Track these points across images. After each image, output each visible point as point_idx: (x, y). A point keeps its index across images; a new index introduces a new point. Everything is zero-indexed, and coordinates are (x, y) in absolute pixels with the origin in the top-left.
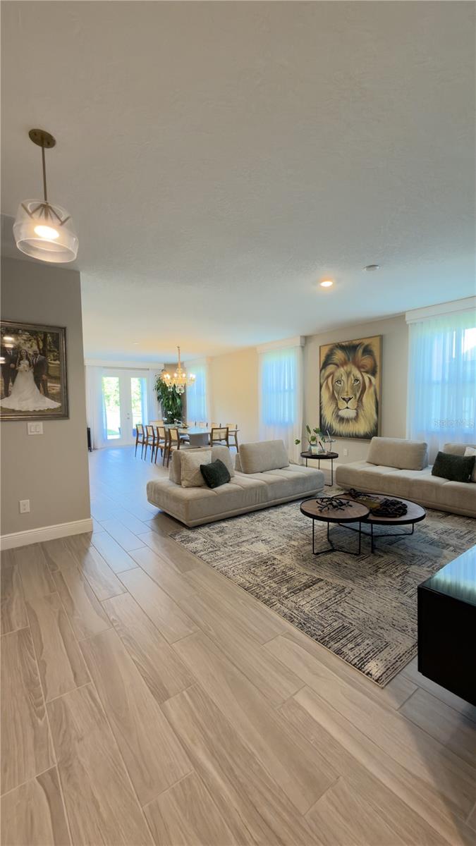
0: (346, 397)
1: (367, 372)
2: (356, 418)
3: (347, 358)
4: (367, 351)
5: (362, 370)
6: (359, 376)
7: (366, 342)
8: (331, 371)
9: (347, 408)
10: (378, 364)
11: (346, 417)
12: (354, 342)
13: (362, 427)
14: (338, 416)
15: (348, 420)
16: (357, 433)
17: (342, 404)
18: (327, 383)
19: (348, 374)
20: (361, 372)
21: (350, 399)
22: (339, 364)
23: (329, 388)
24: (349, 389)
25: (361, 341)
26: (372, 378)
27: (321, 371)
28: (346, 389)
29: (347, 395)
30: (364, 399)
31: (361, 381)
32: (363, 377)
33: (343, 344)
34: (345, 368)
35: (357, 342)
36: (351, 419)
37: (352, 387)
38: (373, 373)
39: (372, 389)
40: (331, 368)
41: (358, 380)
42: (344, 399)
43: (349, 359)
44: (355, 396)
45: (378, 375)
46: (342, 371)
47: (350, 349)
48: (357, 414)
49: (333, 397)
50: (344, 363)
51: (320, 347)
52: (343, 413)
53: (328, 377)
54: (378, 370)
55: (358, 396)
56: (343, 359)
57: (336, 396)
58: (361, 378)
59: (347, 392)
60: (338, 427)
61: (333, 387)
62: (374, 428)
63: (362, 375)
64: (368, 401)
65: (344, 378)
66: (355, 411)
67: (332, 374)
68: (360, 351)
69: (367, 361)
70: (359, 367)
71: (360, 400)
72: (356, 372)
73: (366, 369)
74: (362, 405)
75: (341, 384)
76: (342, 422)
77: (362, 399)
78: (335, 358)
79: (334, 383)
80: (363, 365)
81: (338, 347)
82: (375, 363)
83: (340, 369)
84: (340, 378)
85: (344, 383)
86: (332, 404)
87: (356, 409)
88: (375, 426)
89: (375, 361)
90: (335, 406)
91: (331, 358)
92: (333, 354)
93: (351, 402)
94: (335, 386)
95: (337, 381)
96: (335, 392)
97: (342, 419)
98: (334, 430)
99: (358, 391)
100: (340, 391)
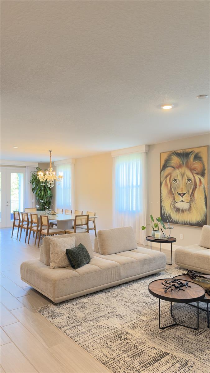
0: (181, 193)
1: (197, 174)
2: (190, 209)
3: (181, 163)
4: (197, 157)
5: (194, 172)
6: (191, 177)
7: (197, 151)
8: (169, 172)
9: (182, 201)
10: (206, 167)
11: (181, 208)
12: (187, 150)
13: (195, 217)
14: (175, 207)
15: (183, 211)
16: (190, 222)
17: (178, 198)
18: (166, 180)
19: (183, 175)
20: (193, 173)
21: (184, 194)
22: (175, 167)
23: (167, 185)
24: (183, 187)
25: (193, 150)
26: (202, 178)
27: (161, 172)
28: (181, 187)
29: (182, 191)
30: (196, 194)
31: (193, 181)
32: (194, 178)
33: (179, 151)
34: (180, 170)
35: (190, 150)
36: (186, 210)
37: (186, 185)
38: (203, 174)
40: (168, 170)
41: (190, 180)
42: (179, 194)
43: (183, 163)
44: (189, 192)
45: (206, 176)
46: (178, 172)
47: (184, 155)
48: (190, 206)
49: (171, 192)
50: (179, 167)
51: (160, 153)
52: (179, 205)
53: (166, 177)
54: (206, 172)
55: (191, 191)
56: (178, 163)
57: (173, 191)
58: (192, 179)
60: (175, 216)
61: (171, 184)
62: (203, 217)
63: (194, 176)
64: (199, 196)
65: (179, 178)
67: (170, 174)
68: (192, 157)
69: (197, 165)
70: (191, 170)
71: (192, 195)
72: (189, 174)
73: (197, 171)
74: (194, 199)
75: (177, 182)
76: (178, 212)
77: (194, 195)
78: (172, 162)
79: (171, 182)
80: (195, 168)
81: (174, 154)
82: (204, 167)
83: (176, 171)
84: (176, 178)
85: (179, 181)
86: (170, 197)
87: (189, 202)
88: (205, 216)
89: (203, 165)
90: (172, 199)
91: (169, 162)
92: (170, 159)
93: (185, 197)
94: (172, 184)
95: (174, 180)
96: (172, 189)
97: (178, 210)
98: (172, 219)
99: (191, 188)
100: (176, 188)
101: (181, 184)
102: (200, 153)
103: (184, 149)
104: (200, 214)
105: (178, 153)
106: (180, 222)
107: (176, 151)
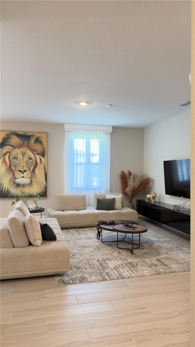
0: (21, 170)
1: (38, 154)
2: (31, 184)
3: (22, 143)
4: (38, 140)
5: (35, 152)
6: (32, 156)
7: (37, 135)
8: (8, 150)
9: (23, 177)
10: (46, 150)
11: (22, 183)
12: (28, 133)
13: (35, 190)
14: (14, 183)
15: (23, 186)
17: (18, 175)
18: (4, 158)
19: (24, 154)
20: (34, 154)
21: (25, 171)
23: (6, 162)
24: (24, 165)
25: (34, 133)
26: (42, 159)
28: (22, 165)
29: (23, 168)
30: (37, 171)
31: (34, 160)
32: (35, 157)
33: (19, 133)
34: (21, 149)
35: (31, 134)
36: (27, 185)
37: (27, 163)
38: (43, 155)
39: (42, 165)
40: (7, 148)
41: (31, 159)
42: (20, 171)
43: (24, 144)
44: (30, 169)
45: (46, 157)
47: (25, 137)
48: (31, 181)
49: (10, 169)
50: (20, 146)
52: (19, 181)
53: (5, 154)
54: (46, 154)
55: (32, 169)
56: (18, 143)
58: (34, 158)
59: (23, 166)
60: (16, 191)
61: (10, 162)
62: (43, 189)
63: (35, 156)
64: (39, 172)
65: (20, 156)
66: (30, 179)
67: (9, 152)
68: (33, 140)
69: (38, 147)
70: (32, 151)
71: (33, 171)
72: (30, 153)
73: (38, 152)
74: (35, 175)
75: (17, 160)
76: (18, 187)
77: (35, 171)
78: (11, 141)
79: (11, 159)
80: (36, 149)
81: (14, 134)
82: (44, 149)
83: (16, 150)
84: (16, 156)
85: (20, 159)
86: (9, 174)
88: (45, 188)
89: (44, 147)
90: (12, 176)
91: (9, 141)
92: (9, 138)
93: (26, 173)
94: (12, 162)
95: (14, 158)
96: (12, 166)
97: (18, 185)
98: (11, 193)
99: (32, 166)
100: (17, 165)
101: (22, 162)
102: (40, 137)
103: (25, 132)
104: (41, 187)
105: (18, 134)
106: (20, 196)
107: (16, 132)
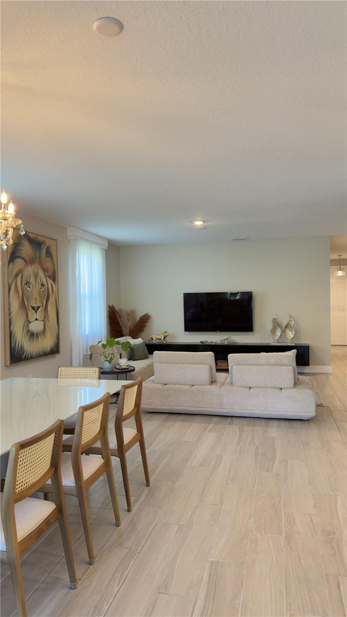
0: (34, 305)
1: (50, 278)
2: (43, 331)
3: (34, 255)
4: (48, 252)
5: (46, 274)
8: (20, 267)
9: (37, 319)
11: (35, 331)
12: (39, 238)
13: (47, 343)
14: (28, 331)
15: (37, 335)
16: (45, 351)
17: (31, 313)
19: (36, 277)
20: (45, 275)
21: (38, 308)
22: (26, 259)
23: (18, 291)
24: (37, 296)
25: (45, 239)
26: (54, 285)
27: (9, 264)
28: (35, 296)
30: (49, 307)
31: (47, 287)
33: (30, 235)
34: (33, 267)
35: (42, 239)
36: (40, 334)
37: (39, 293)
38: (54, 279)
39: (54, 297)
40: (19, 263)
42: (33, 308)
43: (36, 257)
46: (29, 270)
47: (36, 244)
48: (44, 326)
49: (23, 306)
50: (31, 262)
52: (33, 327)
53: (16, 276)
55: (44, 304)
56: (30, 255)
57: (26, 303)
58: (46, 284)
59: (36, 299)
60: (30, 347)
61: (22, 290)
62: (55, 340)
63: (47, 280)
64: (52, 311)
66: (43, 322)
67: (20, 272)
68: (44, 251)
69: (49, 264)
70: (44, 270)
72: (42, 275)
73: (49, 274)
74: (48, 315)
75: (29, 287)
76: (32, 339)
77: (47, 308)
78: (23, 251)
79: (22, 285)
80: (47, 268)
81: (25, 237)
82: (54, 269)
83: (29, 268)
84: (29, 279)
85: (32, 287)
86: (22, 314)
87: (43, 321)
88: (57, 338)
89: (54, 266)
90: (25, 317)
91: (20, 249)
92: (20, 244)
93: (39, 312)
94: (25, 290)
95: (26, 284)
96: (25, 298)
97: (32, 335)
98: (25, 353)
99: (44, 299)
100: (29, 298)
101: (34, 292)
104: (53, 336)
105: (29, 237)
107: (28, 234)
